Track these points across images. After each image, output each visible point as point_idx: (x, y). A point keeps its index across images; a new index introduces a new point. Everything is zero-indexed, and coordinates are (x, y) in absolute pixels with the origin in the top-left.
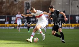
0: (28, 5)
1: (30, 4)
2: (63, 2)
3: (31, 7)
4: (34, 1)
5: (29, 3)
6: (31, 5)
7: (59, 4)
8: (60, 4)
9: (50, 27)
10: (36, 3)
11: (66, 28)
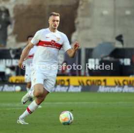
0: (3, 17)
1: (12, 14)
2: (115, 8)
3: (13, 22)
4: (22, 5)
5: (7, 11)
6: (15, 18)
7: (102, 15)
8: (105, 12)
9: (75, 86)
10: (29, 9)
11: (126, 89)
